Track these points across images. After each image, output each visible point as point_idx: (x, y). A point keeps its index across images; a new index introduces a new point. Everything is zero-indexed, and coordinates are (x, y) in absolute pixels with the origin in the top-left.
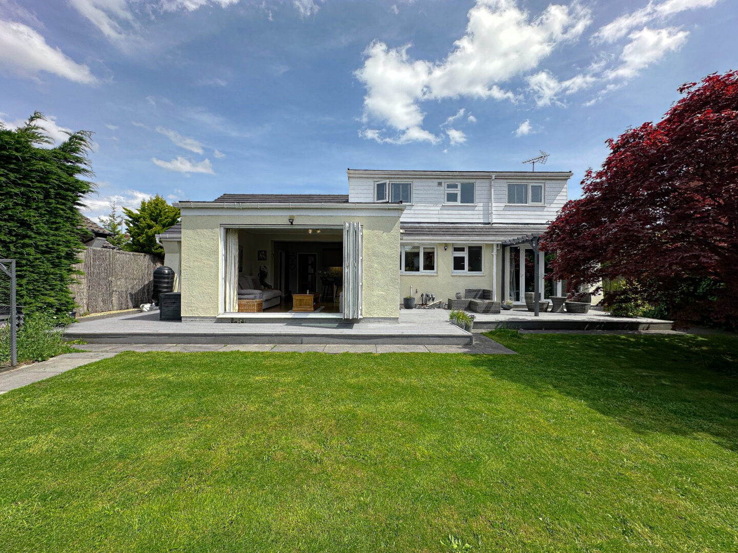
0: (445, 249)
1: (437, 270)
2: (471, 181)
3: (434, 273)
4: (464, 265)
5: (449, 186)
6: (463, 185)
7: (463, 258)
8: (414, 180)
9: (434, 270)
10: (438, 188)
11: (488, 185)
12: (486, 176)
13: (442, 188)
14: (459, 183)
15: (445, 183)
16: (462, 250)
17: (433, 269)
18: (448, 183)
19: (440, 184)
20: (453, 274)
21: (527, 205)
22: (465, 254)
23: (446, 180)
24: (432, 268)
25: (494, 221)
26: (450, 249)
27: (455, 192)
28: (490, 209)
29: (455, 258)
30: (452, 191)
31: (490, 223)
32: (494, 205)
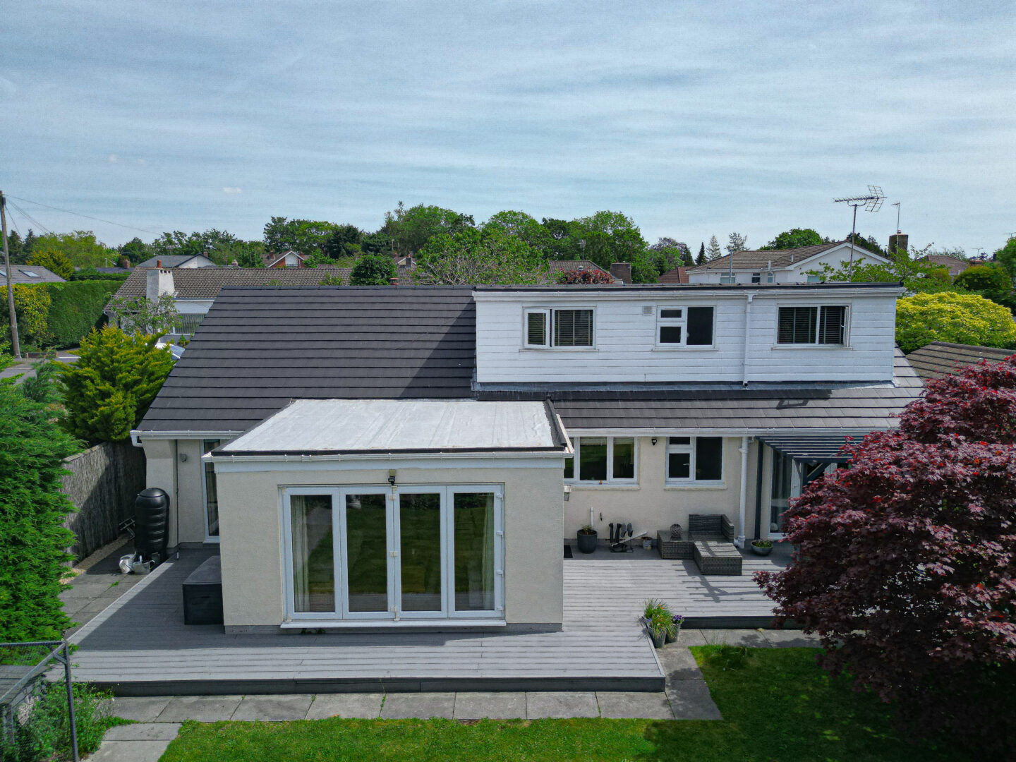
0: (654, 444)
1: (639, 479)
2: (707, 303)
3: (634, 483)
4: (688, 467)
5: (665, 314)
6: (691, 311)
7: (687, 456)
8: (599, 304)
9: (632, 477)
10: (645, 318)
11: (739, 310)
12: (736, 296)
13: (652, 318)
14: (683, 307)
15: (658, 306)
16: (685, 442)
18: (664, 308)
19: (647, 311)
20: (668, 486)
22: (691, 450)
23: (660, 303)
25: (750, 378)
26: (663, 443)
27: (677, 325)
28: (743, 356)
29: (672, 456)
30: (670, 322)
31: (742, 383)
32: (751, 349)
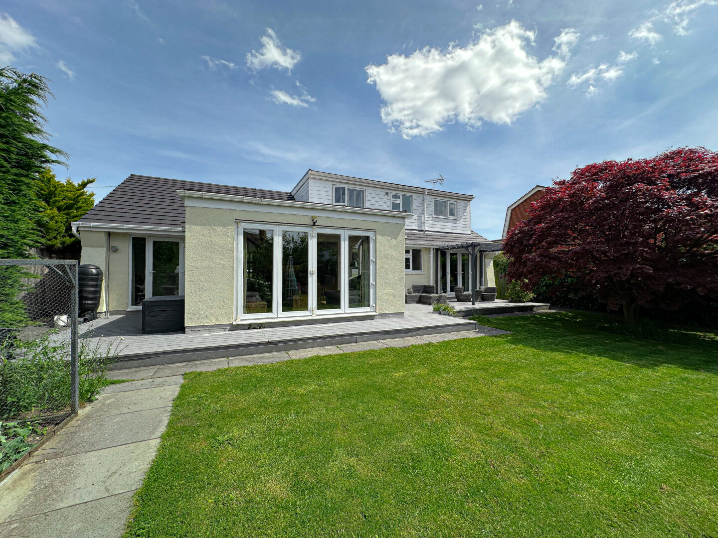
2: (409, 194)
4: (409, 265)
5: (394, 197)
6: (403, 196)
8: (367, 188)
10: (386, 197)
11: (421, 199)
12: (421, 192)
13: (388, 198)
14: (401, 194)
15: (391, 193)
16: (408, 252)
18: (393, 194)
19: (387, 194)
21: (445, 217)
23: (392, 191)
25: (426, 229)
27: (398, 202)
28: (423, 219)
30: (396, 201)
31: (423, 231)
32: (426, 216)
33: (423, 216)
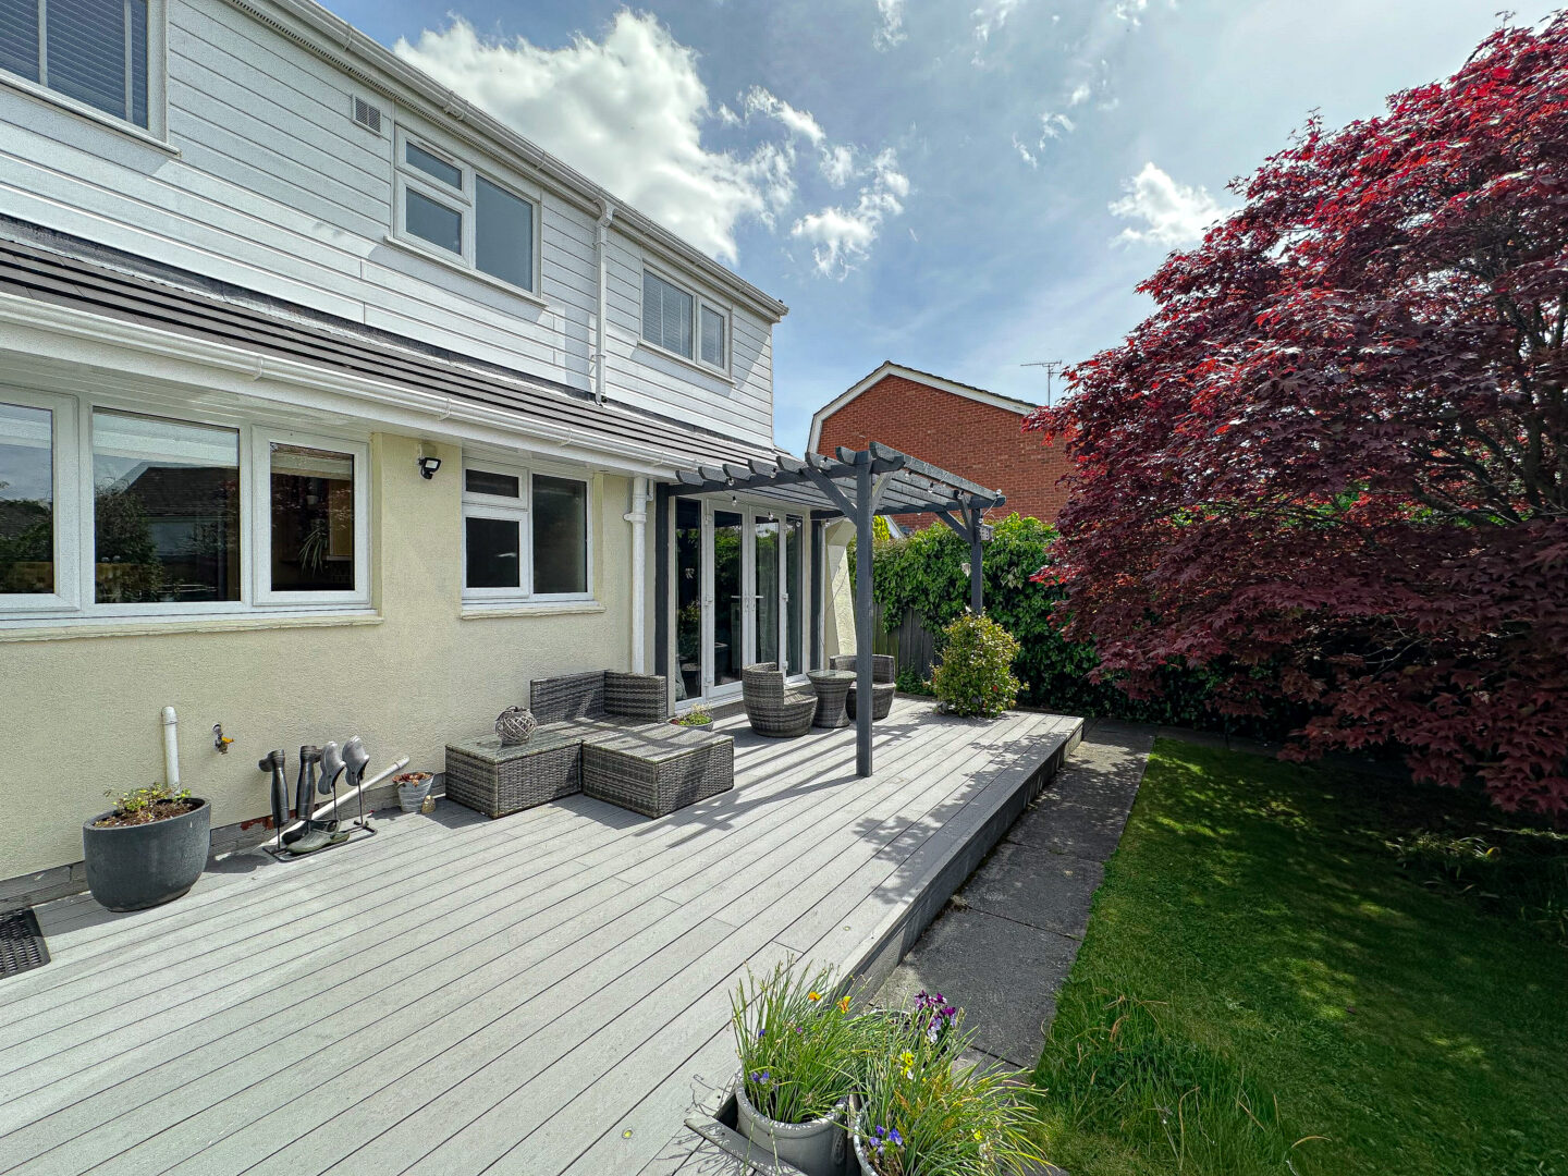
0: (428, 474)
2: (521, 185)
3: (354, 606)
4: (515, 563)
5: (418, 157)
7: (512, 528)
9: (350, 586)
12: (582, 198)
13: (382, 148)
15: (396, 127)
16: (507, 486)
17: (347, 584)
18: (411, 138)
19: (367, 116)
20: (469, 610)
21: (693, 364)
22: (518, 511)
24: (339, 576)
25: (609, 393)
26: (451, 479)
27: (451, 202)
29: (474, 526)
30: (431, 187)
31: (592, 396)
32: (607, 329)
33: (593, 323)
